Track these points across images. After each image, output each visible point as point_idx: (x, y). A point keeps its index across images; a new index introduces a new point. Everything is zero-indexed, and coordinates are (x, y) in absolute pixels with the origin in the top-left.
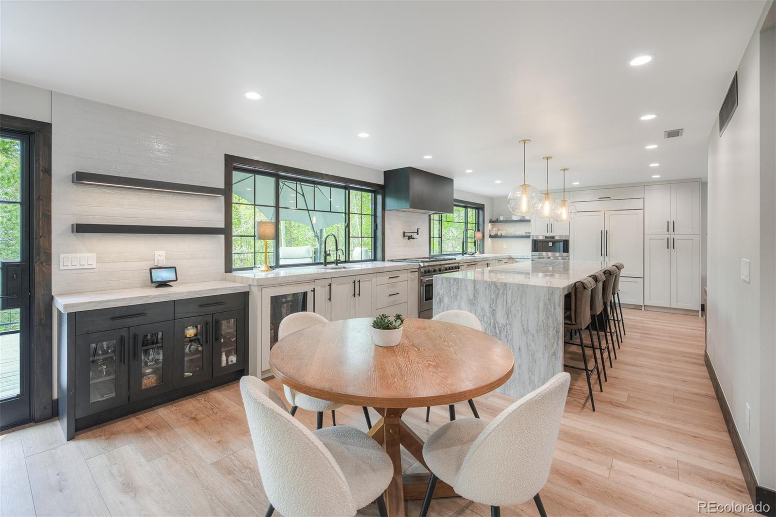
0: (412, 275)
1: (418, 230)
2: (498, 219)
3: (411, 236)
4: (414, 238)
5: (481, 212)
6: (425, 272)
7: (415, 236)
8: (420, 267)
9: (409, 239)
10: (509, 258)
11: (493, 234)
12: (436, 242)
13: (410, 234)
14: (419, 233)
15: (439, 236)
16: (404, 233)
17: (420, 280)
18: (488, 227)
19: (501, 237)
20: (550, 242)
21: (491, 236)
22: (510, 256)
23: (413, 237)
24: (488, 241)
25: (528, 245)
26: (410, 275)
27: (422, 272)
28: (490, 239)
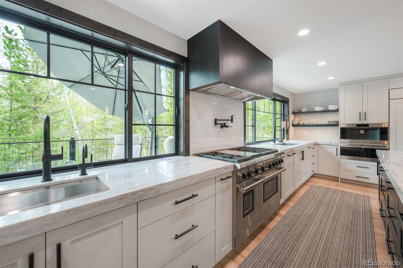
0: (222, 183)
1: (232, 118)
2: (300, 111)
3: (225, 124)
4: (227, 127)
5: (285, 105)
6: (244, 177)
7: (229, 123)
8: (236, 170)
9: (222, 127)
10: (315, 144)
11: (295, 123)
12: (250, 130)
13: (223, 122)
14: (233, 121)
15: (253, 124)
16: (216, 120)
17: (235, 190)
18: (292, 117)
19: (304, 125)
20: (362, 129)
21: (293, 125)
22: (315, 142)
23: (226, 125)
24: (292, 129)
25: (336, 132)
26: (219, 184)
27: (239, 177)
28: (292, 127)
